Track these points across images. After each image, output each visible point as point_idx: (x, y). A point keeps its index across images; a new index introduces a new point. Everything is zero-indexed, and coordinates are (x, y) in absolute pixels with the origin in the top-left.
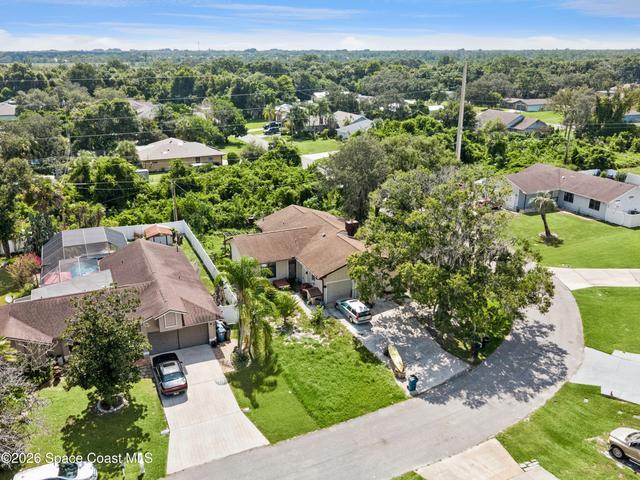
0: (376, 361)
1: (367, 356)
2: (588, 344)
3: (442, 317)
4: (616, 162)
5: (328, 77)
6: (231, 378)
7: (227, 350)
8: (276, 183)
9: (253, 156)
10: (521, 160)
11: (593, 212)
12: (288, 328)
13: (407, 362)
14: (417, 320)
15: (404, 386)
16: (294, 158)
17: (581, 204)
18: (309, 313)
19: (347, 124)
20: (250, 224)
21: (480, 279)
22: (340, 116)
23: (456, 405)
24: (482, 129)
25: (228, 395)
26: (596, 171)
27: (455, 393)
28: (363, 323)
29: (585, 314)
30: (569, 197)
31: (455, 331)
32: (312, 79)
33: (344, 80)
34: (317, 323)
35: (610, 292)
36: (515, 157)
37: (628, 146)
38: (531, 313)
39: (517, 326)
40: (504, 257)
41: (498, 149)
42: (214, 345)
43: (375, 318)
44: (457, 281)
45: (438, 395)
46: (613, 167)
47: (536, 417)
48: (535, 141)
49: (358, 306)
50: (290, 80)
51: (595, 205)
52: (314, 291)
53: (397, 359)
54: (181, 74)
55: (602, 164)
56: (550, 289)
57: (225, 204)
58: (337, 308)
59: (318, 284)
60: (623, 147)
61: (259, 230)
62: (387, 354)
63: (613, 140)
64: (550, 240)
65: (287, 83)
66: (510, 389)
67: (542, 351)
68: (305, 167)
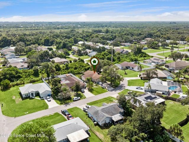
0: (104, 89)
1: (103, 88)
2: (128, 86)
3: (111, 84)
4: (139, 60)
5: (80, 37)
6: (89, 91)
7: (87, 88)
8: (82, 66)
9: (75, 61)
10: (123, 60)
11: (133, 69)
12: (93, 86)
13: (108, 88)
14: (108, 84)
15: (108, 90)
16: (83, 61)
17: (131, 68)
18: (95, 84)
19: (90, 53)
20: (81, 73)
21: (115, 79)
22: (88, 51)
23: (113, 92)
24: (116, 53)
25: (89, 93)
26: (135, 62)
27: (113, 90)
28: (102, 85)
29: (128, 83)
30: (129, 67)
31: (113, 85)
32: (77, 38)
33: (84, 38)
34: (96, 85)
35: (132, 80)
36: (122, 59)
37: (142, 56)
38: (121, 82)
39: (120, 85)
40: (118, 76)
41: (119, 58)
42: (85, 88)
43: (103, 84)
44: (113, 78)
45: (112, 91)
46: (138, 61)
47: (121, 92)
48: (126, 56)
49: (101, 83)
50: (72, 39)
51: (133, 68)
52: (95, 82)
53: (107, 88)
54: (46, 39)
55: (136, 60)
56: (123, 79)
57: (75, 70)
58: (98, 83)
59: (95, 81)
60: (141, 56)
61: (84, 74)
62: (105, 88)
63: (140, 55)
64: (126, 74)
65: (72, 40)
66: (119, 90)
67: (123, 87)
68: (86, 62)
